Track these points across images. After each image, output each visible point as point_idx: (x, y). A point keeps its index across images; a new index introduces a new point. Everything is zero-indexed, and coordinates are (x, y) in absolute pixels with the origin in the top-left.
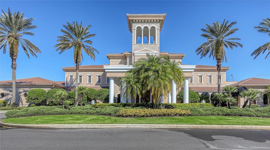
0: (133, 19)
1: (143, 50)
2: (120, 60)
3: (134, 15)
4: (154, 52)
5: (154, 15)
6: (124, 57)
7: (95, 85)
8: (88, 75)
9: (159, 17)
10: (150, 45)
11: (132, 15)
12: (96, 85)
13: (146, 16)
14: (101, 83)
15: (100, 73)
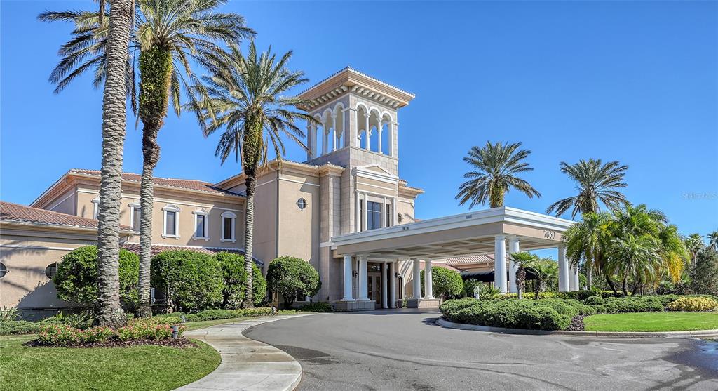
0: (356, 83)
1: (371, 165)
2: (303, 180)
3: (361, 74)
4: (389, 176)
5: (396, 89)
6: (314, 175)
7: (188, 244)
8: (166, 207)
9: (403, 97)
10: (382, 158)
11: (359, 73)
12: (191, 242)
13: (380, 87)
14: (206, 238)
15: (204, 205)
